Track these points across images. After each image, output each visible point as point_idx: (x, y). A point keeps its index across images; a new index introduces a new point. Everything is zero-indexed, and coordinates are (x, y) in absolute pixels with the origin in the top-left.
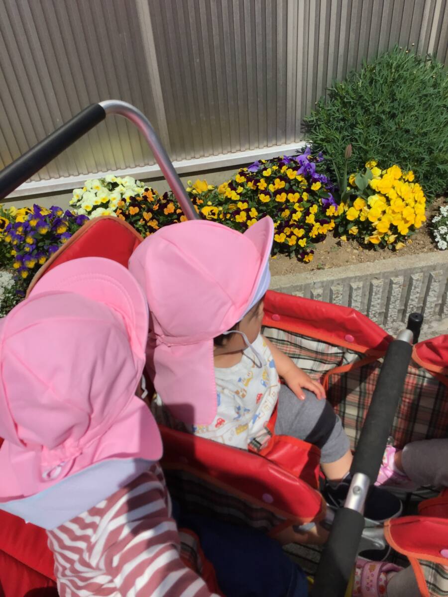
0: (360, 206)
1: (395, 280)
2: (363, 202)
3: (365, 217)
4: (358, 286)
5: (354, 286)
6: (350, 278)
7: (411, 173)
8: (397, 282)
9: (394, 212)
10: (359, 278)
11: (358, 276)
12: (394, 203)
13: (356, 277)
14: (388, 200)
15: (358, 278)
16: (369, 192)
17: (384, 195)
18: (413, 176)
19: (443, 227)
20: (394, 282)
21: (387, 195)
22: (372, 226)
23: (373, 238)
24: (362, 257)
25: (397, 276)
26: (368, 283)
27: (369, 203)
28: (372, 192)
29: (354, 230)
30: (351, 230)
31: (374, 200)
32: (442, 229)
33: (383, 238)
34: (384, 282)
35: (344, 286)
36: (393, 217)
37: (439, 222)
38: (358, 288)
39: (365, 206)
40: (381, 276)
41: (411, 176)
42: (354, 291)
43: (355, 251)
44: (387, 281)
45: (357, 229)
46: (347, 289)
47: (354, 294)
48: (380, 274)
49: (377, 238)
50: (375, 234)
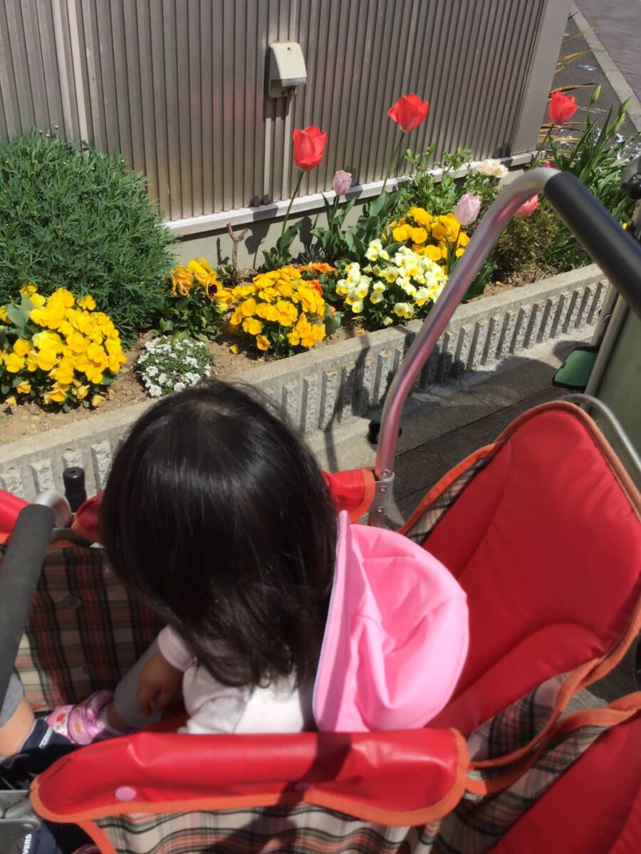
0: (23, 351)
1: (97, 447)
2: (27, 343)
3: (34, 364)
4: (43, 466)
5: (38, 466)
6: (28, 457)
7: (89, 298)
8: (101, 450)
9: (74, 354)
10: (44, 454)
11: (40, 451)
12: (72, 340)
13: (37, 454)
14: (63, 337)
15: (41, 454)
16: (31, 328)
17: (56, 331)
18: (94, 302)
19: (151, 367)
20: (97, 450)
21: (59, 331)
22: (49, 378)
23: (54, 394)
24: (45, 425)
25: (99, 442)
26: (59, 459)
27: (35, 345)
28: (37, 329)
29: (24, 386)
30: (20, 387)
31: (40, 339)
32: (151, 369)
33: (69, 392)
34: (82, 452)
35: (22, 470)
36: (76, 361)
37: (146, 361)
38: (44, 468)
39: (31, 350)
40: (76, 446)
41: (90, 303)
42: (38, 474)
43: (35, 418)
44: (86, 451)
45: (29, 384)
46: (28, 473)
47: (41, 479)
48: (73, 442)
49: (60, 393)
50: (57, 388)
